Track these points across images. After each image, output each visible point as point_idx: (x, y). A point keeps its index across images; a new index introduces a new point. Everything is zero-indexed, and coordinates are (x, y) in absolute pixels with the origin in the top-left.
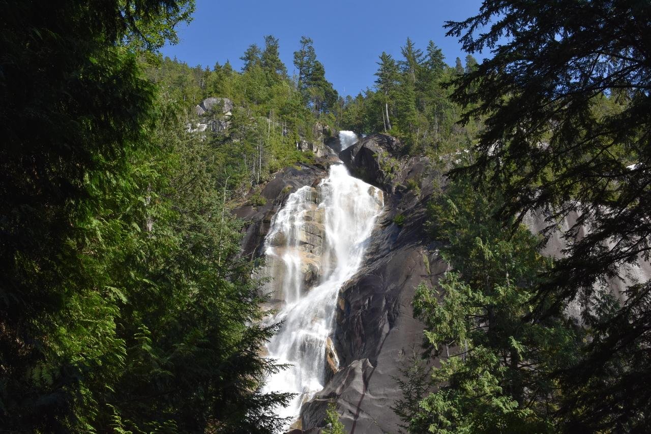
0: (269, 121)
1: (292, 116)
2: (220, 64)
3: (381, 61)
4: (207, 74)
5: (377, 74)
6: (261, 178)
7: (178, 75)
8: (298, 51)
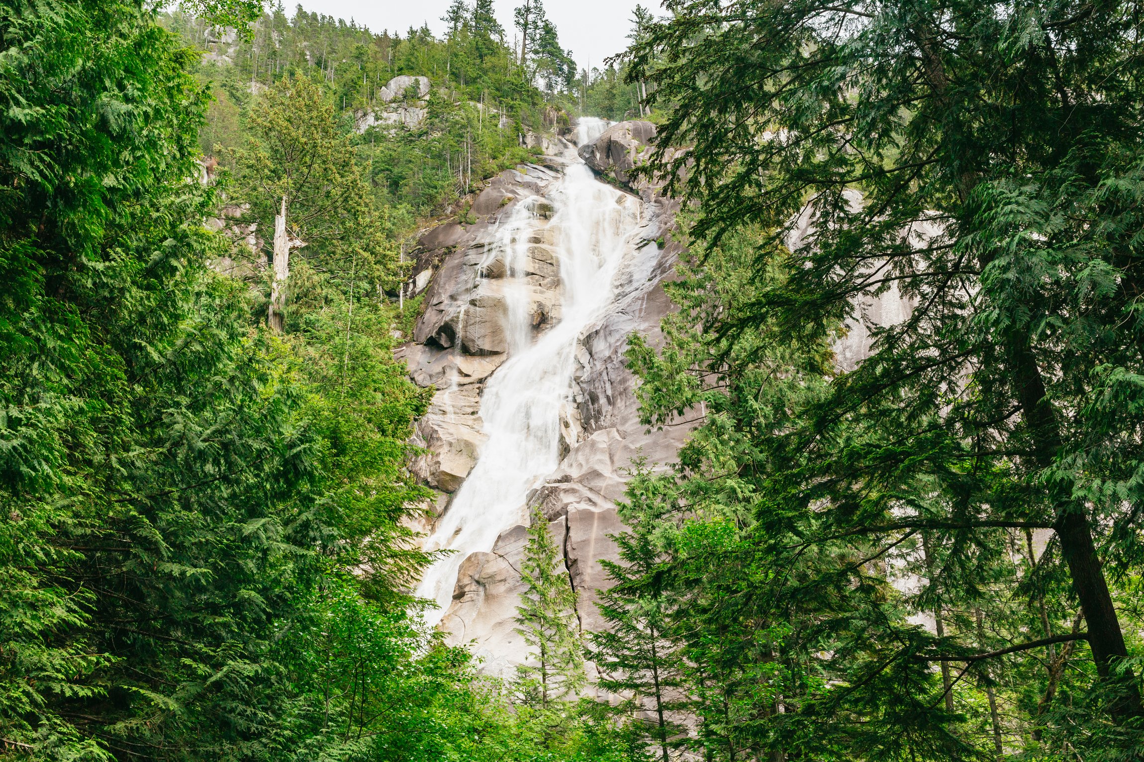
0: (480, 106)
1: (512, 99)
2: (414, 29)
3: (635, 18)
4: (397, 42)
5: (629, 36)
6: (470, 186)
7: (356, 45)
8: (521, 6)
